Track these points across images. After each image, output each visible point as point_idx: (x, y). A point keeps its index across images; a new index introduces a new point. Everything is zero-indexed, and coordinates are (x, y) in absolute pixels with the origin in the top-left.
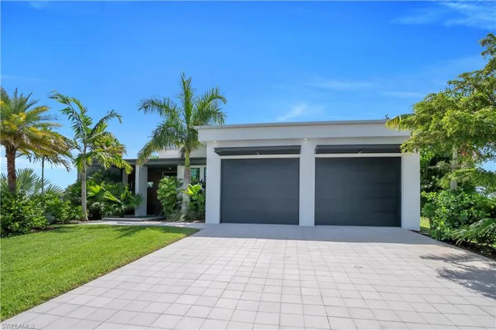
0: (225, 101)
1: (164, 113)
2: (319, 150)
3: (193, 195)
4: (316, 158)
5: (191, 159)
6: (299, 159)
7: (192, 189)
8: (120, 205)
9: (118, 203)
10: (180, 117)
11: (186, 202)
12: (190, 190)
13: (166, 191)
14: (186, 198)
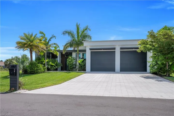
0: (90, 30)
1: (70, 35)
2: (121, 49)
3: (80, 63)
4: (120, 51)
5: (79, 50)
6: (115, 51)
7: (80, 61)
8: (55, 66)
9: (54, 66)
10: (75, 36)
11: (78, 65)
12: (79, 61)
13: (70, 62)
14: (78, 64)
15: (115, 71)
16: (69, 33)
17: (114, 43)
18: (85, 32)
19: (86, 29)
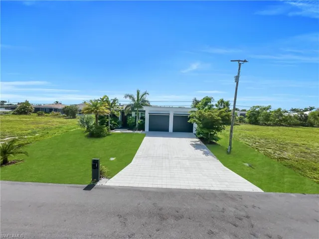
0: (148, 94)
3: (140, 123)
4: (173, 115)
6: (169, 115)
12: (139, 121)
13: (130, 121)
14: (137, 123)
15: (168, 131)
16: (131, 97)
17: (168, 110)
18: (144, 96)
19: (145, 94)
